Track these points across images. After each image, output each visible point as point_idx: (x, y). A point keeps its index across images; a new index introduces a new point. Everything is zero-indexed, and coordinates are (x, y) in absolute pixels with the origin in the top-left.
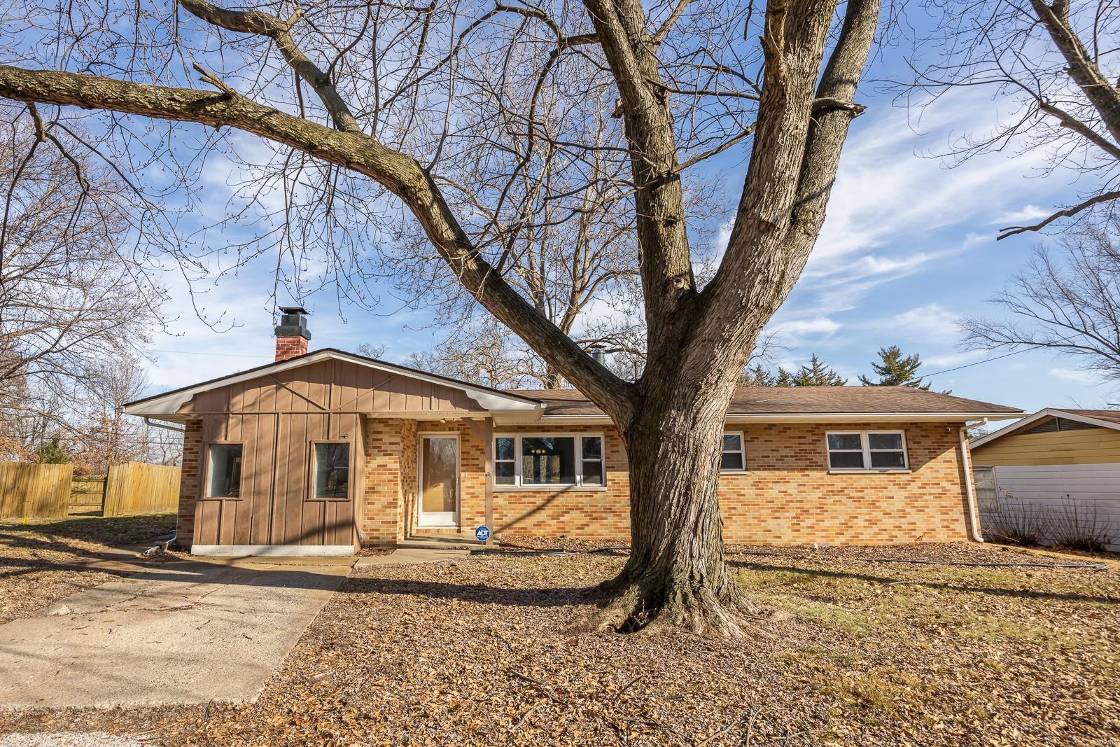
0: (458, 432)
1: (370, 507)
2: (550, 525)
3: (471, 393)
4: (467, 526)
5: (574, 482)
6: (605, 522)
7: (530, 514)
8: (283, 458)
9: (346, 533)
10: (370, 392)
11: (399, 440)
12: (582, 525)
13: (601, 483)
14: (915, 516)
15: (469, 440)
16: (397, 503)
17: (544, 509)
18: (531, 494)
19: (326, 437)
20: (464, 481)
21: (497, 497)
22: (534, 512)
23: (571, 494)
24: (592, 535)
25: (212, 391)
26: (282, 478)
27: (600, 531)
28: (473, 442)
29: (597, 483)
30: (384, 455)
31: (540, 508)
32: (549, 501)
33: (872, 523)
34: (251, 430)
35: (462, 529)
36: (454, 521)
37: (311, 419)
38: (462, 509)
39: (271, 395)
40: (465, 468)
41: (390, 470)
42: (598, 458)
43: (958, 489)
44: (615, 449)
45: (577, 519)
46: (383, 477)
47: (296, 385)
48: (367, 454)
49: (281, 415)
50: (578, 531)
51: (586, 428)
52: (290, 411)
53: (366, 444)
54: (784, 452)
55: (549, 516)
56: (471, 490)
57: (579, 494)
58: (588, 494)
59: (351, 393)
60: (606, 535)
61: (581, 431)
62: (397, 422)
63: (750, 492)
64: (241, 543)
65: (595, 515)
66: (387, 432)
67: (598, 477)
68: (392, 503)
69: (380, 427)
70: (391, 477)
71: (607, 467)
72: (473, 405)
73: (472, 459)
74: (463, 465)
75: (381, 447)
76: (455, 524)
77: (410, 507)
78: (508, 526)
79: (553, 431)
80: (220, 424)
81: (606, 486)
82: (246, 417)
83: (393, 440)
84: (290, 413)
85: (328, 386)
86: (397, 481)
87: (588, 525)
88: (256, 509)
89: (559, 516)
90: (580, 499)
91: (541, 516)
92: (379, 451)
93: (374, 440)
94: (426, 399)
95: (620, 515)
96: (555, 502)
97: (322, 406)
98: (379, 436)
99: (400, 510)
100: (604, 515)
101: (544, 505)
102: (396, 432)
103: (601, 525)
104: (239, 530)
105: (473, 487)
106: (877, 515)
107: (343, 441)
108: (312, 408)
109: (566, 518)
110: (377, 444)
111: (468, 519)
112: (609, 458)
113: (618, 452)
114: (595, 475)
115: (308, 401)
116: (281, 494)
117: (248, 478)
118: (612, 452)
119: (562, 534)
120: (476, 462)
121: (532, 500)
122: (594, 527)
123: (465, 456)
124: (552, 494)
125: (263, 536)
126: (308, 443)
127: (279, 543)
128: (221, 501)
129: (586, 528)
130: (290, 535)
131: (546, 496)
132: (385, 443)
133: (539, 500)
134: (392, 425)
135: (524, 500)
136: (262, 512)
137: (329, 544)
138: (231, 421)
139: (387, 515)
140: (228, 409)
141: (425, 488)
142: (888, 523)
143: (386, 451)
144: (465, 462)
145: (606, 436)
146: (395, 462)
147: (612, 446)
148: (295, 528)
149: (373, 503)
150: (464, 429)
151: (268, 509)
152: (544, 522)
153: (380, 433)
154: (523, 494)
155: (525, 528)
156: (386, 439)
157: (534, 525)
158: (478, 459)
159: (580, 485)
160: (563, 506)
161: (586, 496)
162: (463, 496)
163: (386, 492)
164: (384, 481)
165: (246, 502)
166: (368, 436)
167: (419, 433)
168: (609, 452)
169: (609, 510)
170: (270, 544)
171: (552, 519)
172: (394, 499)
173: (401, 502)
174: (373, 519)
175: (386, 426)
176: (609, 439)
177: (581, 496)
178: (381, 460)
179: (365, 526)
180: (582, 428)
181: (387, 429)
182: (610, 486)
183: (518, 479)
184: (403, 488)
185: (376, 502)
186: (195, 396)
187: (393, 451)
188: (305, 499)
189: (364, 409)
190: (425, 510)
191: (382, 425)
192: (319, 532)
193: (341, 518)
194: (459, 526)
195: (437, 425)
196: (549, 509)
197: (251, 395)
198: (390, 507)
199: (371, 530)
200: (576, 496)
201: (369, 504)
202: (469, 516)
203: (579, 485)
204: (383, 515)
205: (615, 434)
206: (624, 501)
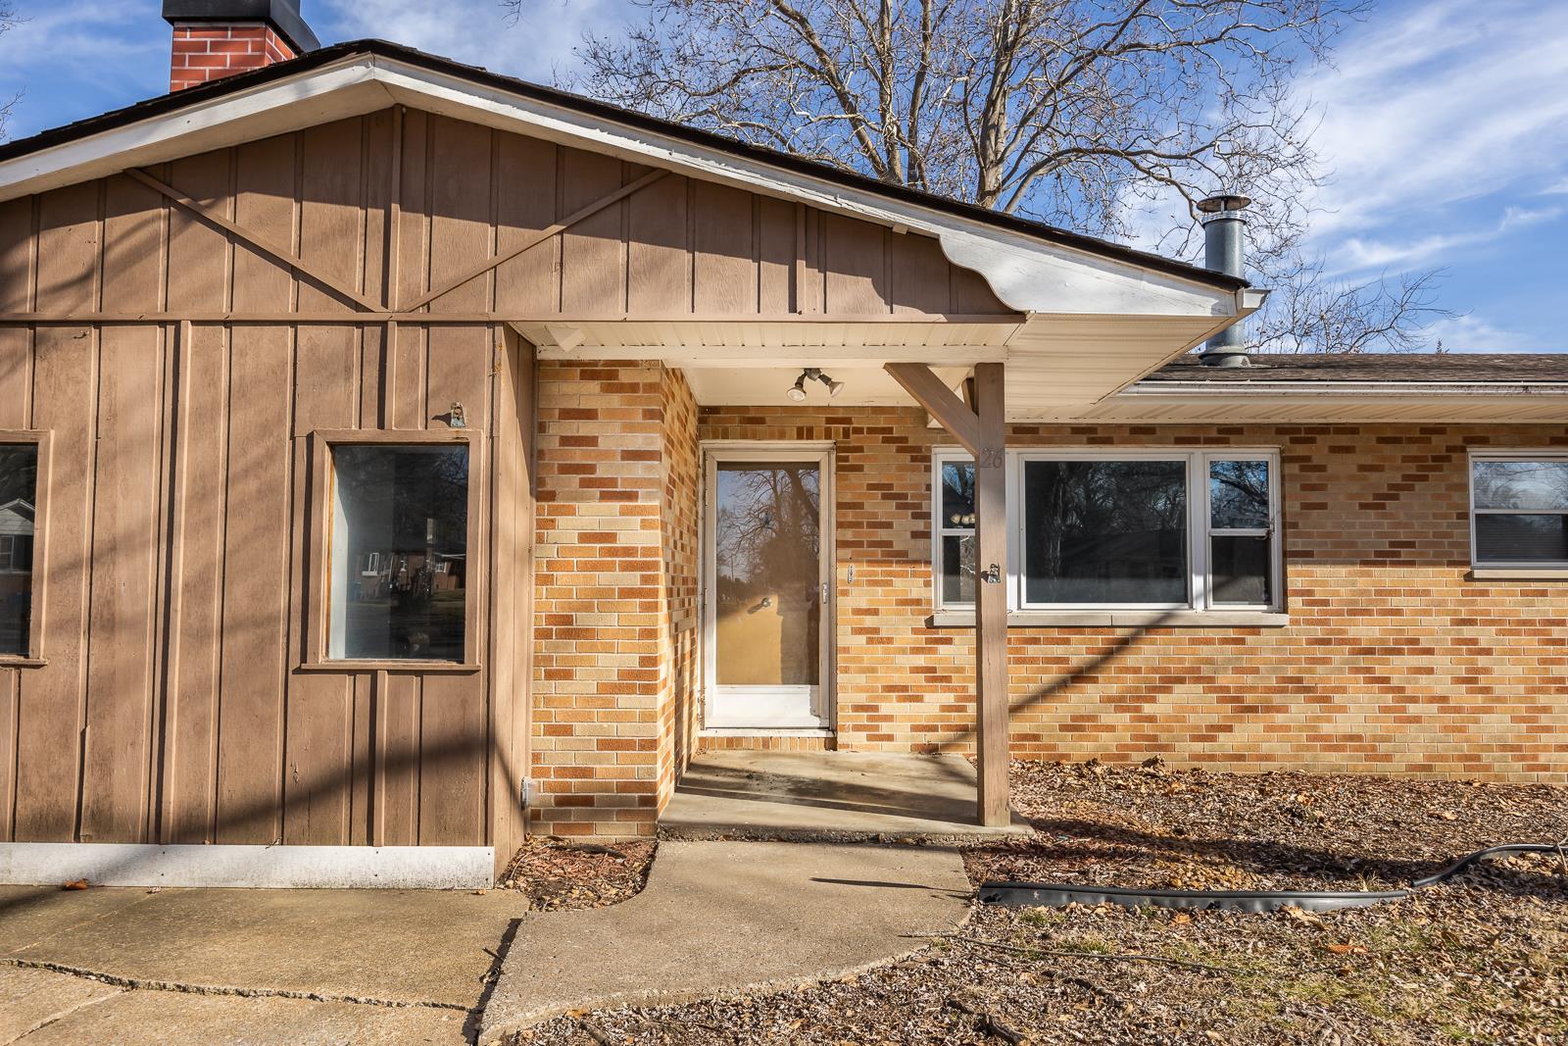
0: (828, 443)
1: (554, 687)
2: (1111, 728)
4: (857, 728)
5: (1184, 597)
6: (1279, 718)
7: (1047, 693)
8: (201, 496)
9: (464, 786)
10: (547, 240)
11: (658, 443)
12: (1211, 728)
13: (1268, 601)
15: (859, 468)
16: (654, 675)
17: (1095, 680)
18: (1055, 634)
19: (371, 420)
20: (845, 593)
21: (948, 641)
22: (1062, 685)
23: (1177, 634)
24: (1241, 758)
27: (1265, 748)
28: (872, 474)
29: (1253, 600)
30: (604, 497)
31: (1080, 676)
32: (1108, 655)
34: (70, 390)
35: (842, 738)
36: (814, 712)
37: (313, 349)
38: (841, 678)
39: (148, 244)
40: (847, 552)
41: (629, 551)
42: (1262, 525)
44: (1314, 497)
45: (1194, 710)
46: (604, 578)
48: (541, 493)
49: (189, 332)
50: (1199, 747)
51: (1226, 434)
52: (224, 312)
53: (534, 457)
55: (1110, 700)
56: (869, 621)
57: (1202, 634)
58: (1231, 634)
60: (1284, 757)
61: (1209, 441)
62: (653, 377)
64: (43, 833)
65: (1250, 699)
66: (612, 414)
67: (1256, 582)
68: (637, 675)
69: (587, 395)
70: (633, 580)
71: (1285, 554)
73: (873, 525)
74: (842, 544)
75: (591, 469)
76: (817, 722)
77: (687, 675)
79: (1124, 442)
81: (1284, 610)
82: (48, 336)
83: (637, 441)
84: (228, 324)
85: (378, 214)
86: (654, 593)
87: (1229, 729)
88: (99, 697)
89: (1139, 699)
90: (1205, 651)
91: (1084, 698)
92: (584, 484)
93: (566, 441)
94: (775, 274)
95: (1327, 700)
96: (1130, 659)
97: (355, 294)
98: (584, 428)
99: (664, 698)
100: (1277, 699)
101: (1093, 667)
102: (649, 414)
103: (1269, 729)
104: (34, 781)
105: (875, 612)
107: (443, 434)
108: (316, 305)
109: (1162, 706)
110: (578, 455)
111: (858, 708)
112: (1295, 525)
113: (1323, 506)
114: (1252, 574)
115: (297, 273)
117: (66, 570)
118: (1306, 506)
119: (1150, 755)
120: (882, 535)
121: (1058, 650)
122: (1246, 734)
123: (850, 516)
124: (1119, 633)
125: (131, 806)
126: (302, 443)
127: (194, 834)
129: (1222, 736)
130: (236, 798)
131: (1100, 641)
132: (607, 455)
133: (1078, 653)
134: (633, 388)
135: (1032, 650)
136: (124, 708)
137: (394, 839)
139: (620, 718)
141: (723, 612)
143: (613, 482)
144: (849, 535)
145: (1285, 460)
146: (645, 525)
147: (1304, 487)
148: (254, 779)
149: (567, 675)
150: (846, 434)
151: (145, 697)
152: (1092, 718)
153: (589, 415)
154: (1029, 633)
155: (1036, 737)
156: (612, 436)
157: (1064, 728)
158: (889, 525)
159: (1204, 607)
160: (1155, 670)
161: (1225, 641)
162: (846, 638)
163: (616, 635)
164: (604, 593)
165: (59, 667)
166: (542, 428)
167: (705, 443)
168: (1294, 507)
169: (1296, 685)
170: (158, 841)
171: (1118, 710)
172: (644, 661)
173: (665, 670)
174: (567, 731)
175: (608, 389)
176: (1294, 468)
177: (1208, 642)
178: (592, 514)
179: (536, 758)
180: (1214, 434)
181: (615, 400)
182: (1296, 612)
184: (670, 616)
185: (579, 671)
187: (637, 482)
188: (295, 663)
189: (523, 312)
190: (724, 679)
191: (594, 386)
192: (356, 787)
193: (439, 730)
194: (832, 728)
195: (761, 421)
196: (1110, 681)
197: (70, 247)
198: (629, 690)
199: (562, 772)
200: (1193, 641)
201: (550, 676)
202: (862, 698)
203: (1199, 606)
204: (608, 718)
205: (1318, 452)
206: (1340, 655)
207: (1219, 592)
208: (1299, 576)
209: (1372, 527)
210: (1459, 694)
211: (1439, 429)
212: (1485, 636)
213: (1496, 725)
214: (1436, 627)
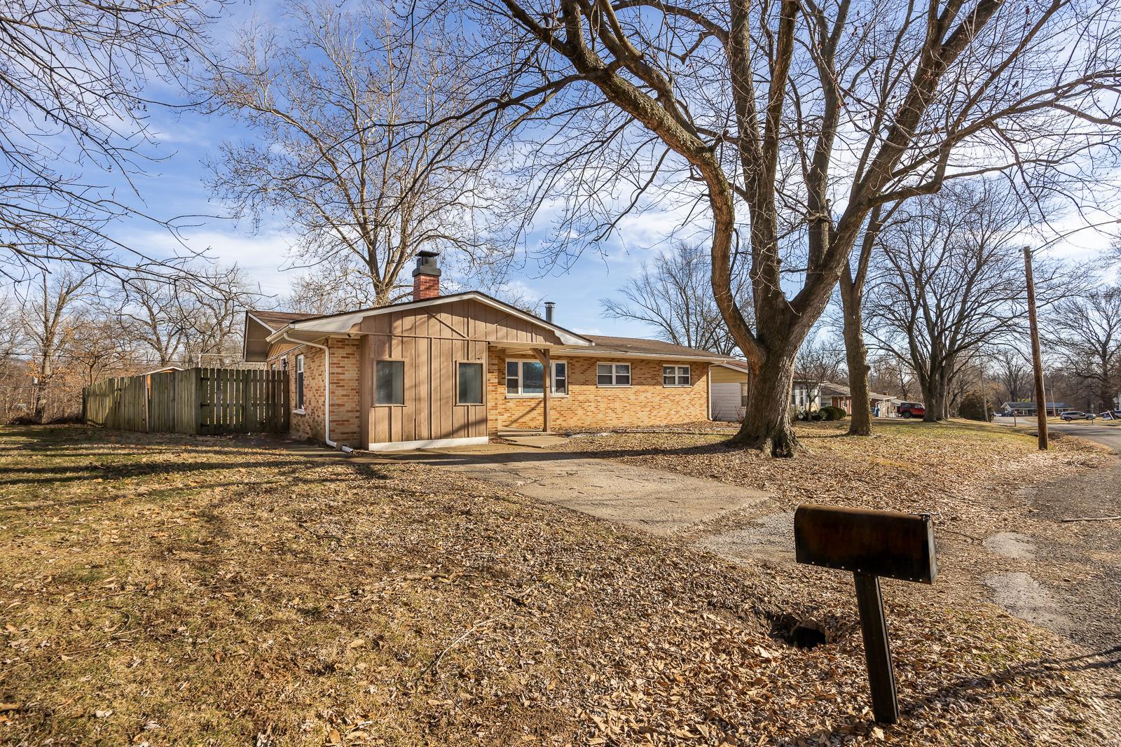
2: (539, 420)
3: (558, 333)
5: (551, 392)
6: (567, 416)
7: (527, 413)
8: (436, 373)
9: (483, 427)
10: (494, 326)
13: (565, 392)
14: (692, 409)
17: (536, 410)
18: (528, 400)
19: (466, 358)
21: (509, 402)
22: (530, 411)
24: (561, 425)
25: (374, 317)
26: (436, 388)
27: (565, 422)
29: (562, 392)
31: (533, 409)
32: (538, 404)
33: (677, 412)
34: (409, 351)
37: (455, 344)
39: (424, 322)
41: (492, 383)
42: (564, 377)
43: (705, 395)
44: (573, 371)
45: (552, 416)
47: (444, 317)
49: (433, 340)
50: (554, 423)
51: (559, 357)
52: (439, 337)
54: (647, 375)
55: (538, 414)
57: (554, 399)
58: (559, 399)
59: (481, 325)
61: (556, 359)
63: (632, 397)
64: (408, 439)
65: (562, 413)
67: (563, 389)
70: (493, 389)
71: (568, 383)
72: (558, 341)
78: (516, 421)
80: (384, 344)
81: (568, 394)
82: (405, 339)
84: (440, 339)
85: (467, 319)
87: (559, 419)
88: (417, 412)
90: (555, 403)
91: (534, 414)
94: (529, 335)
95: (575, 412)
97: (463, 334)
101: (535, 407)
103: (565, 418)
104: (406, 430)
106: (679, 408)
107: (478, 361)
108: (456, 336)
112: (569, 377)
113: (574, 373)
114: (562, 387)
115: (452, 329)
116: (436, 400)
117: (411, 387)
118: (571, 373)
121: (529, 403)
122: (561, 420)
124: (539, 400)
125: (425, 433)
126: (454, 363)
127: (437, 438)
128: (390, 408)
130: (444, 431)
131: (537, 401)
133: (532, 404)
135: (524, 404)
136: (423, 413)
137: (472, 436)
138: (394, 342)
140: (391, 332)
142: (683, 412)
145: (568, 363)
146: (495, 378)
147: (571, 369)
148: (447, 427)
151: (427, 412)
152: (535, 418)
154: (523, 400)
155: (525, 422)
157: (530, 420)
161: (558, 401)
165: (410, 407)
168: (569, 373)
169: (569, 409)
170: (431, 439)
171: (540, 416)
176: (569, 365)
180: (557, 357)
182: (570, 394)
183: (520, 389)
186: (365, 318)
188: (454, 405)
189: (492, 339)
192: (465, 428)
193: (479, 417)
196: (538, 410)
197: (408, 321)
200: (553, 401)
203: (553, 394)
205: (574, 362)
206: (577, 403)
207: (557, 391)
208: (571, 387)
209: (582, 378)
210: (595, 410)
211: (592, 358)
212: (599, 399)
213: (600, 416)
214: (592, 397)
